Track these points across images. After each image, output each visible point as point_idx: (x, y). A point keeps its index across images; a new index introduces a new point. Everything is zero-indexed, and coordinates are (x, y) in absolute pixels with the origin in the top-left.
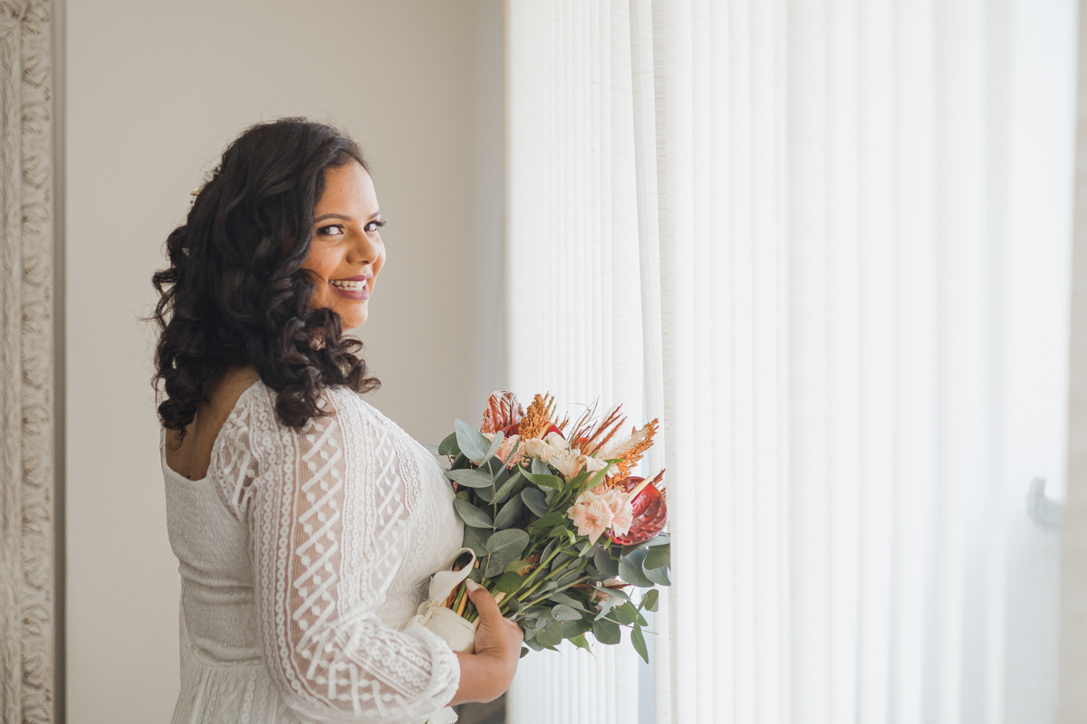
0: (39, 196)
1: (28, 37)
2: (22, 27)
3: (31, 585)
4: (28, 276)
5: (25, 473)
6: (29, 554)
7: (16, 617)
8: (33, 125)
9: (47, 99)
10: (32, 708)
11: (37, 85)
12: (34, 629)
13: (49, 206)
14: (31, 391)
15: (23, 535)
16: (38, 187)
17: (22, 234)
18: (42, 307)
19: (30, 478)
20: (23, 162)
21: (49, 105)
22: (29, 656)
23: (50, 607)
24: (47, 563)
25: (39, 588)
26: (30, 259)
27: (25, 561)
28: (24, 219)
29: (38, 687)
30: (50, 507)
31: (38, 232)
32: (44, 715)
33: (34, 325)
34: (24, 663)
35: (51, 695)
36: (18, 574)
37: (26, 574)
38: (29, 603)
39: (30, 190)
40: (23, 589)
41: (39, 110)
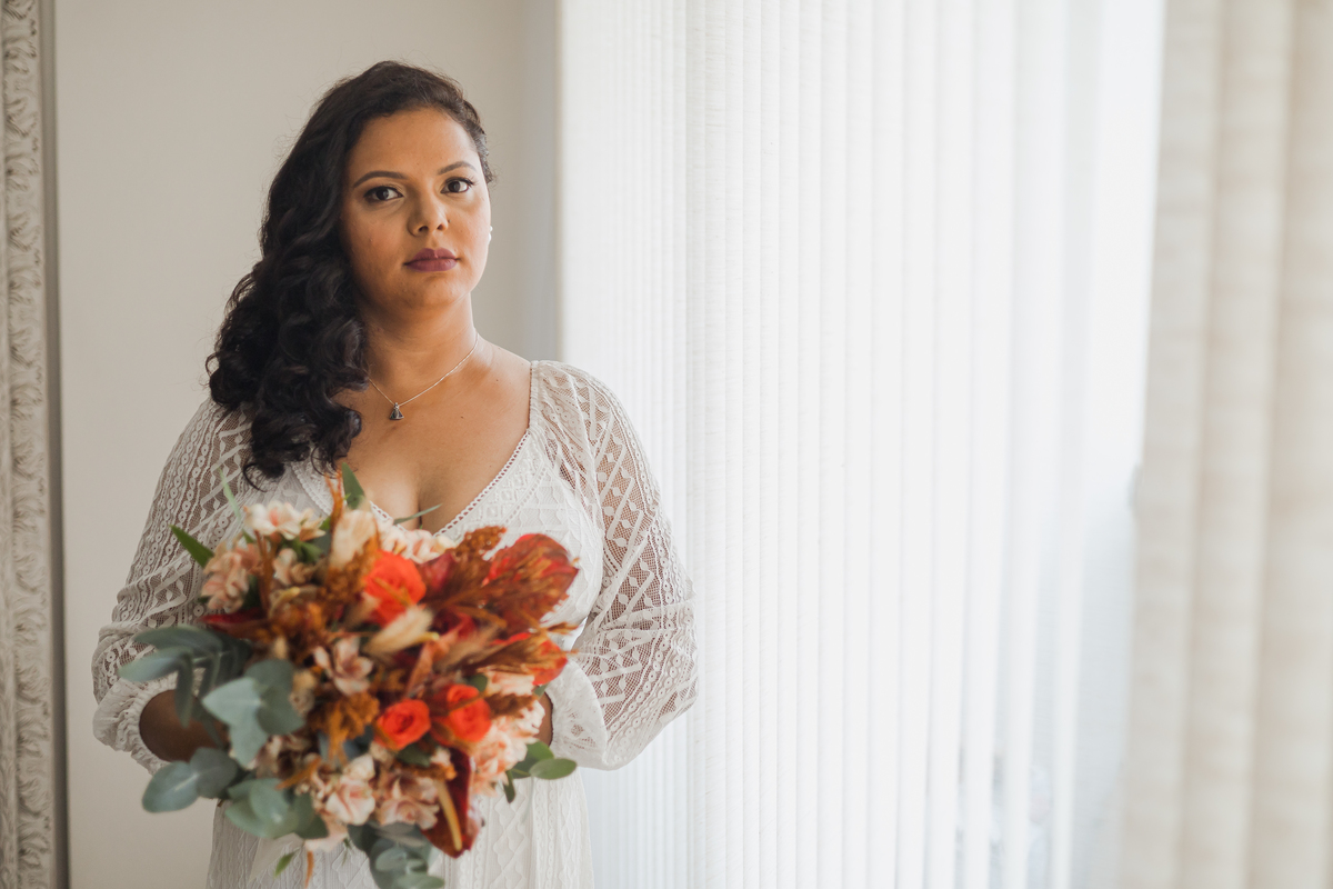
0: (26, 145)
3: (23, 586)
4: (14, 237)
5: (16, 461)
6: (21, 553)
7: (8, 623)
8: (18, 63)
9: (33, 33)
10: (27, 724)
11: (21, 17)
12: (28, 636)
13: (38, 156)
14: (20, 368)
15: (15, 531)
16: (25, 135)
17: (7, 189)
18: (33, 274)
19: (21, 467)
20: (6, 106)
21: (35, 40)
22: (24, 666)
23: (47, 612)
24: (42, 562)
25: (34, 590)
26: (17, 218)
27: (17, 561)
28: (9, 172)
29: (34, 701)
30: (45, 500)
31: (26, 187)
32: (41, 732)
33: (22, 293)
34: (18, 674)
35: (50, 710)
36: (10, 575)
37: (19, 576)
38: (22, 607)
39: (16, 138)
40: (15, 591)
41: (24, 46)
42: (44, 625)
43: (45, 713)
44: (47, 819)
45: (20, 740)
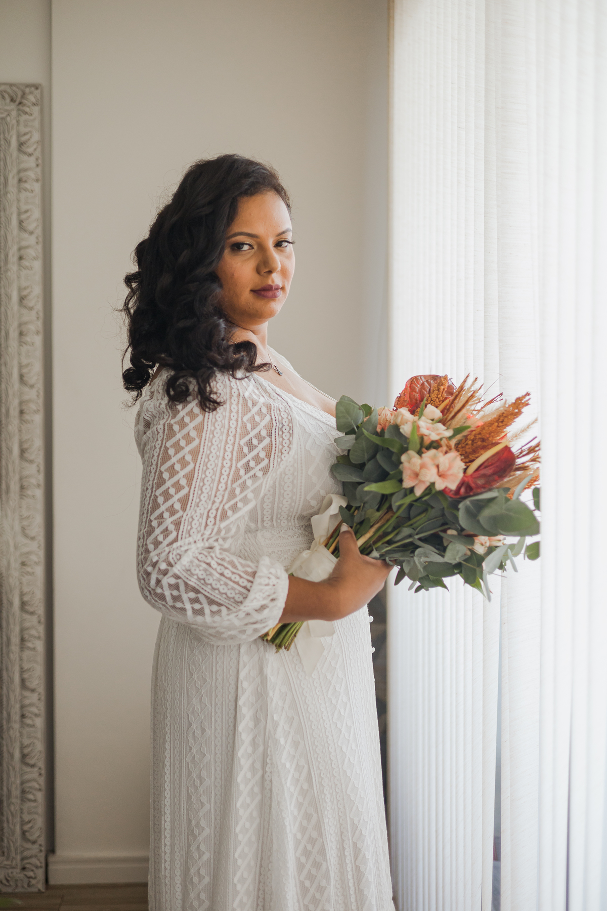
0: (32, 240)
1: (24, 117)
2: (18, 110)
3: (26, 536)
4: (24, 301)
5: (22, 451)
6: (25, 513)
7: (16, 560)
8: (27, 186)
9: (37, 165)
10: (28, 629)
11: (30, 155)
12: (29, 569)
13: (39, 248)
14: (26, 389)
15: (21, 498)
16: (31, 233)
17: (19, 269)
18: (35, 326)
19: (26, 455)
20: (19, 214)
21: (39, 170)
22: (26, 590)
23: (41, 553)
24: (39, 519)
25: (33, 539)
26: (25, 288)
27: (22, 518)
28: (21, 258)
29: (32, 613)
30: (41, 478)
31: (31, 268)
33: (28, 339)
34: (22, 595)
35: (42, 620)
36: (17, 528)
37: (23, 529)
38: (26, 550)
39: (25, 235)
40: (21, 540)
41: (31, 174)
42: (39, 562)
43: (39, 622)
44: (39, 694)
45: (23, 640)
